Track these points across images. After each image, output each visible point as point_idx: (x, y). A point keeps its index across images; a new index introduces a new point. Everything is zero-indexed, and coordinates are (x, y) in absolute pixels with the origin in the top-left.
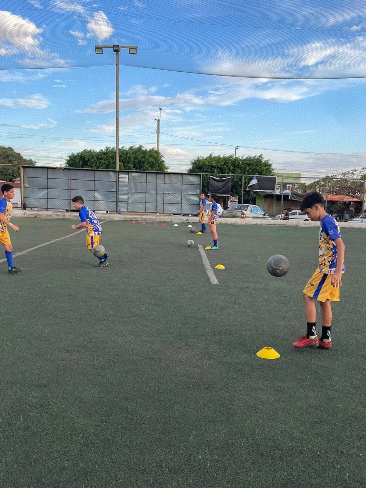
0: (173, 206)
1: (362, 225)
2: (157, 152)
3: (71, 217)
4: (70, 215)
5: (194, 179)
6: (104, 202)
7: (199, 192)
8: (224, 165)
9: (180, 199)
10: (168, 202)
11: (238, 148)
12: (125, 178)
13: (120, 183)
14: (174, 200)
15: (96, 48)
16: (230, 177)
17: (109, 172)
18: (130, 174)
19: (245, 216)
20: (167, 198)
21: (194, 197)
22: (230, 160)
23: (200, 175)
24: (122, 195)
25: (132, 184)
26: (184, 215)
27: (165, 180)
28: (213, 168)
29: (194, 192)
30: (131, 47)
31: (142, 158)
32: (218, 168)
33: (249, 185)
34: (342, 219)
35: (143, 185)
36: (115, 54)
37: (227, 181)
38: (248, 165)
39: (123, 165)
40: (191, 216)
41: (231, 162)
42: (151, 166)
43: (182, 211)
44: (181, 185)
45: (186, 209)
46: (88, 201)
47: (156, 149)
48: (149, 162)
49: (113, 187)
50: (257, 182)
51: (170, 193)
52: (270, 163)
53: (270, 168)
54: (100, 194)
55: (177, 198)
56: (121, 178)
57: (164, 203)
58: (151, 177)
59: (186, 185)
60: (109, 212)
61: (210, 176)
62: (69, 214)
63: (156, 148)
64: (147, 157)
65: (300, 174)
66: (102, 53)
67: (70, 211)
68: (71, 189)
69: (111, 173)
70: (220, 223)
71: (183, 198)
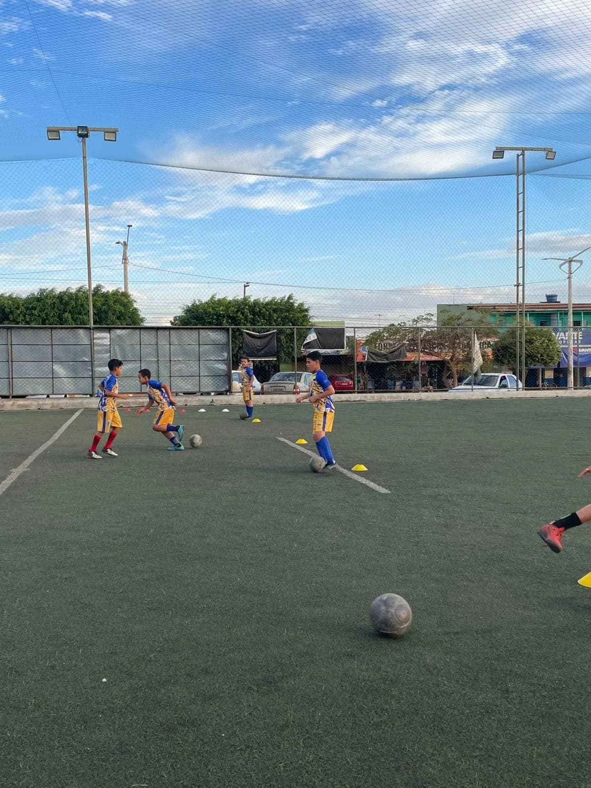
0: (186, 381)
1: (473, 395)
2: (125, 295)
3: (15, 408)
4: (12, 405)
5: (217, 336)
6: (70, 380)
7: (226, 356)
8: (237, 312)
9: (196, 368)
10: (177, 374)
11: (248, 286)
12: (105, 338)
13: (96, 348)
14: (188, 370)
15: (49, 131)
16: (275, 331)
17: (77, 330)
18: (113, 332)
19: (298, 390)
20: (175, 368)
21: (220, 365)
22: (246, 305)
23: (228, 330)
24: (100, 366)
25: (117, 348)
26: (202, 394)
27: (171, 340)
28: (220, 318)
29: (219, 356)
30: (106, 130)
31: (103, 305)
32: (229, 317)
33: (305, 342)
34: (411, 387)
35: (135, 348)
36: (80, 141)
37: (270, 337)
38: (275, 311)
39: (72, 318)
40: (214, 395)
41: (247, 307)
42: (118, 318)
43: (202, 387)
44: (197, 346)
45: (208, 384)
46: (43, 380)
47: (123, 290)
48: (115, 311)
49: (85, 355)
50: (316, 338)
51: (180, 359)
52: (306, 308)
53: (306, 316)
54: (62, 365)
55: (191, 367)
56: (97, 339)
57: (170, 376)
58: (147, 336)
59: (205, 346)
60: (68, 396)
61: (245, 330)
62: (11, 403)
63: (123, 287)
64: (111, 303)
65: (343, 323)
66: (59, 139)
67: (11, 397)
68: (12, 362)
69: (81, 331)
70: (264, 403)
71: (201, 367)
